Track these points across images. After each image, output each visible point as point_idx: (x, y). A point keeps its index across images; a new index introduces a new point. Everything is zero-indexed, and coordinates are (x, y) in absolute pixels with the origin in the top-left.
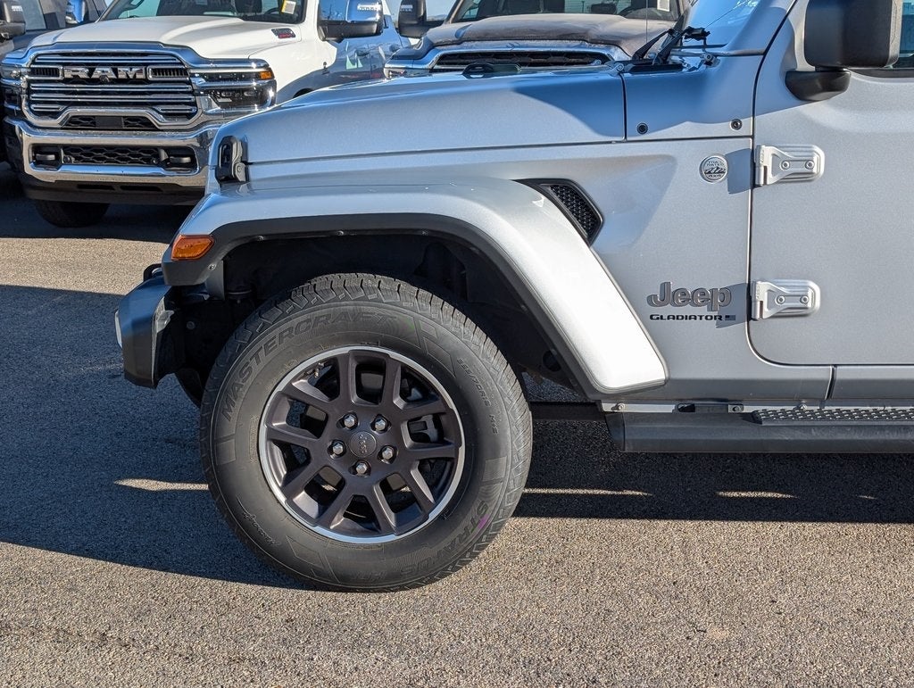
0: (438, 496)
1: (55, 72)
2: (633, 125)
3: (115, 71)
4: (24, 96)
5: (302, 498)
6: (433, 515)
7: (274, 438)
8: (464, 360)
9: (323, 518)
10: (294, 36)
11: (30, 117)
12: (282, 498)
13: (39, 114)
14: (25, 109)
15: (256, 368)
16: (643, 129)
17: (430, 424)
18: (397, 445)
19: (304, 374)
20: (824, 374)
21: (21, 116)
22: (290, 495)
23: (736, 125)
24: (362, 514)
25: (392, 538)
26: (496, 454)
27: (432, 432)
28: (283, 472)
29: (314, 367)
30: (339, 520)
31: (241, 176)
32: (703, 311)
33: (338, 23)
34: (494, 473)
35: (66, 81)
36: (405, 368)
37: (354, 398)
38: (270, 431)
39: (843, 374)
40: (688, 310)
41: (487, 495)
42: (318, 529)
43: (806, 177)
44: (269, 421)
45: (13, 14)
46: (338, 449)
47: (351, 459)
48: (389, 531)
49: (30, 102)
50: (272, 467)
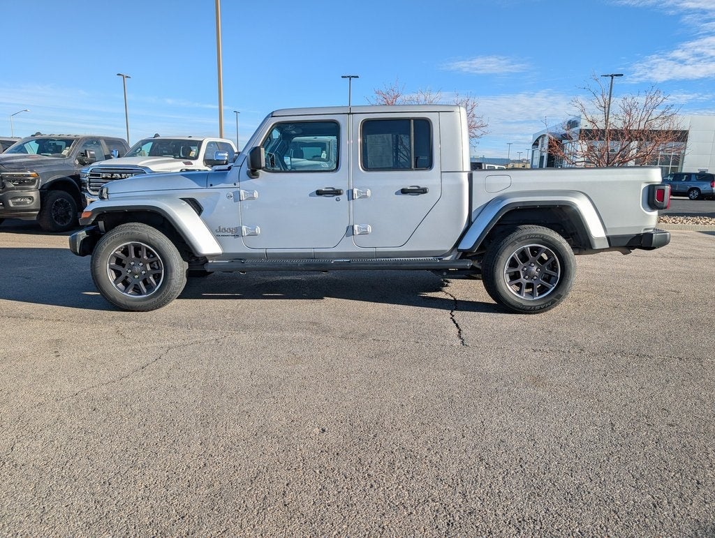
0: (157, 283)
1: (99, 175)
2: (209, 184)
3: (121, 175)
4: (88, 184)
5: (120, 285)
6: (156, 289)
7: (111, 268)
8: (161, 245)
9: (126, 291)
10: (192, 164)
11: (90, 191)
12: (114, 285)
13: (93, 190)
14: (88, 188)
15: (105, 248)
16: (211, 185)
17: (156, 265)
18: (146, 270)
19: (119, 250)
20: (264, 251)
21: (87, 191)
22: (116, 284)
23: (235, 184)
24: (137, 290)
25: (145, 296)
26: (171, 272)
27: (157, 267)
28: (115, 277)
29: (121, 248)
30: (131, 291)
31: (106, 197)
32: (230, 234)
33: (211, 160)
34: (171, 277)
35: (103, 178)
36: (146, 248)
37: (133, 257)
38: (110, 265)
39: (268, 251)
40: (226, 234)
41: (170, 283)
42: (124, 294)
43: (253, 198)
44: (109, 263)
45: (90, 154)
46: (130, 271)
47: (133, 274)
48: (145, 294)
49: (90, 186)
50: (111, 276)
